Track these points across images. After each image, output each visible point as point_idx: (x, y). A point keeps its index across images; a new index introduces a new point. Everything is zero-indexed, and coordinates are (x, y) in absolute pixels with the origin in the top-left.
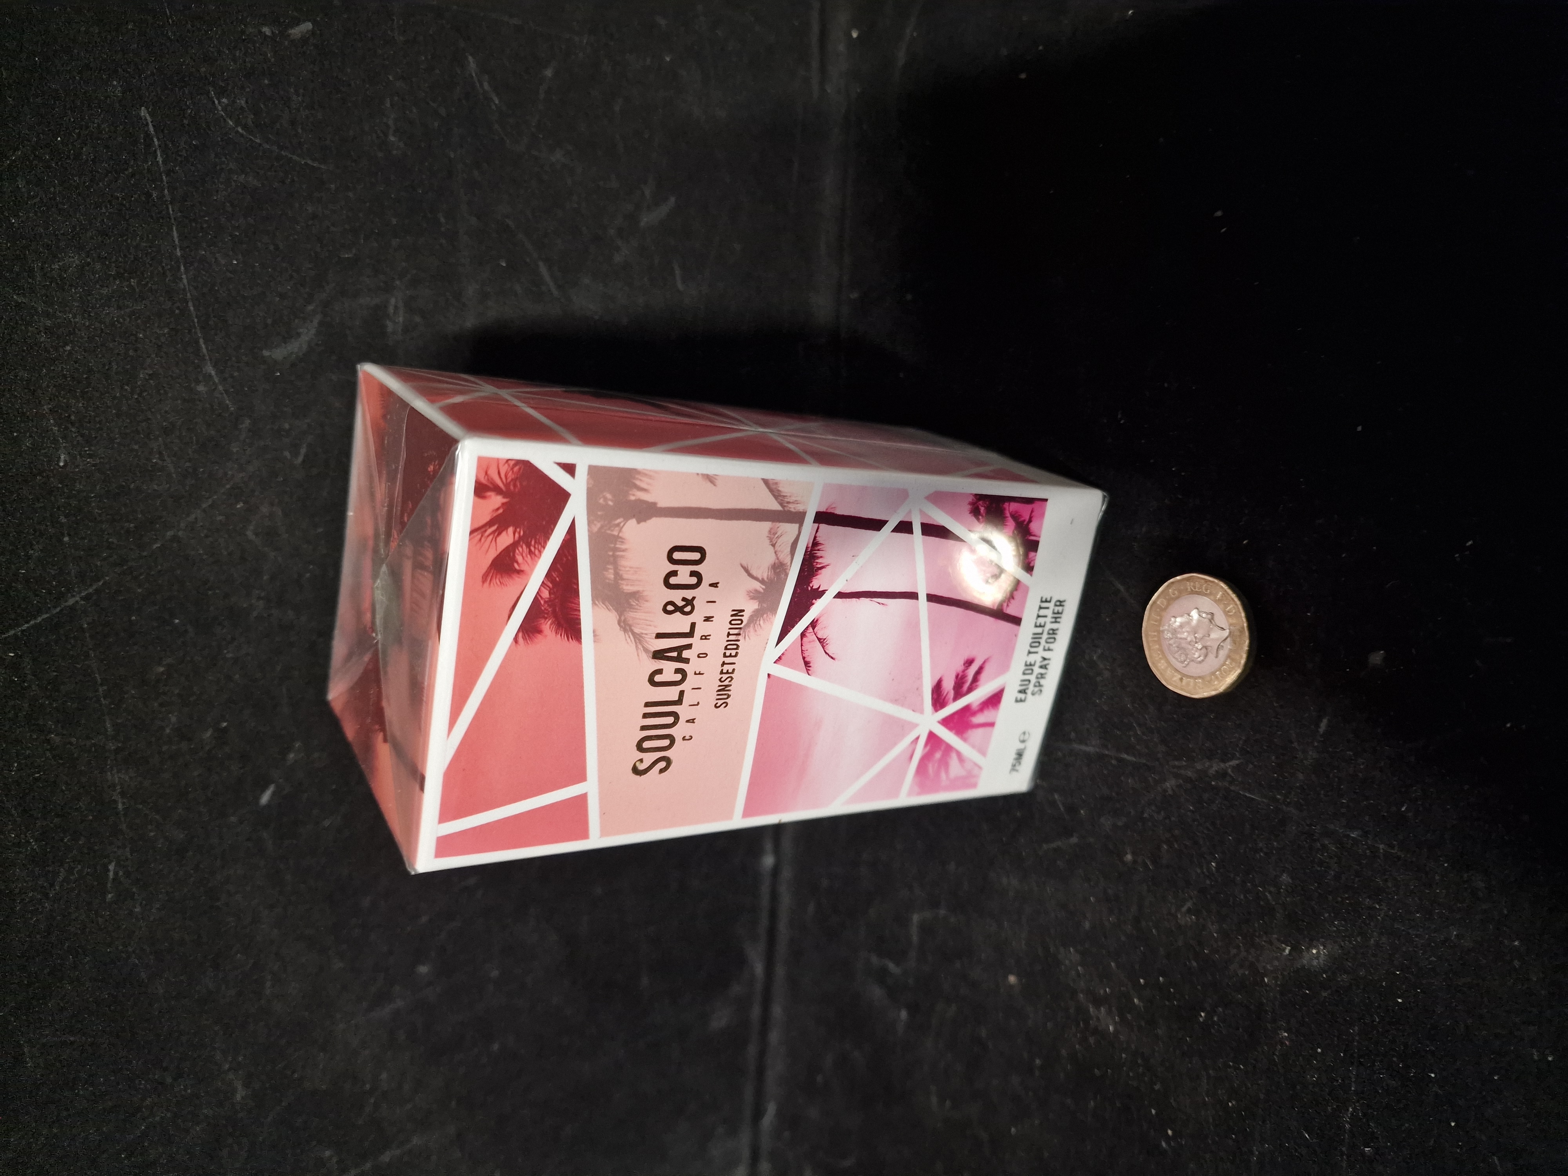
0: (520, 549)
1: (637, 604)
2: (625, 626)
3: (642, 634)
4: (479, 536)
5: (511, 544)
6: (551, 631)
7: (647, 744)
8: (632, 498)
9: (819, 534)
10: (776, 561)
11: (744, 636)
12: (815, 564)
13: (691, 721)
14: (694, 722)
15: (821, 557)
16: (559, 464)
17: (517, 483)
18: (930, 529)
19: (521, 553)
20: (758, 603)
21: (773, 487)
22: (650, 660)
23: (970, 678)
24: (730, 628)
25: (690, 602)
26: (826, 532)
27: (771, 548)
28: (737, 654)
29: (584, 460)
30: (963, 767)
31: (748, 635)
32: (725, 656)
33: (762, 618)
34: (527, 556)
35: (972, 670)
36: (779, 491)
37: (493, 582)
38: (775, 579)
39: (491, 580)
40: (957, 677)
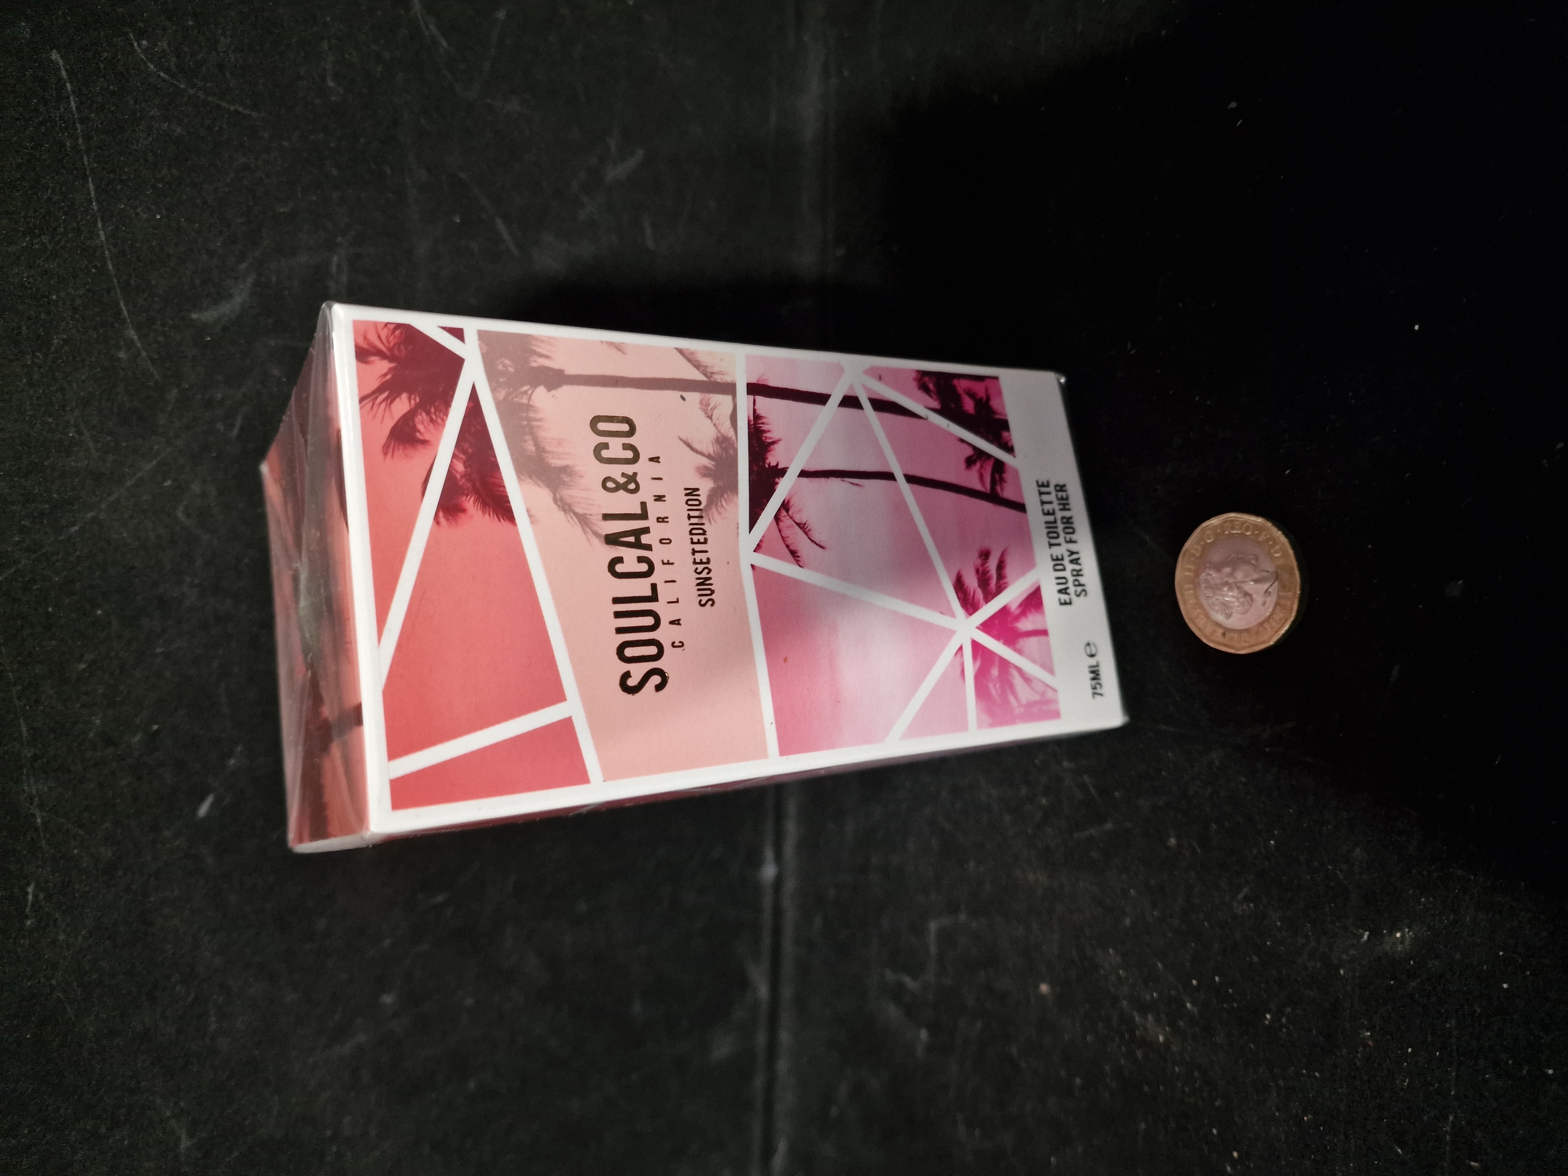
0: (419, 416)
1: (571, 481)
2: (565, 507)
3: (586, 514)
4: (370, 404)
5: (409, 412)
6: (477, 509)
7: (629, 652)
8: (534, 365)
9: (757, 407)
10: (719, 435)
11: (708, 519)
12: (764, 438)
13: (676, 622)
14: (679, 624)
15: (769, 431)
16: (444, 328)
17: (402, 348)
18: (881, 405)
19: (421, 422)
20: (712, 481)
21: (691, 357)
22: (604, 545)
23: (993, 572)
24: (689, 510)
25: (633, 478)
26: (765, 404)
27: (710, 421)
28: (706, 540)
29: (472, 325)
30: (1032, 689)
31: (712, 518)
32: (693, 543)
33: (722, 499)
34: (429, 425)
35: (992, 565)
36: (697, 360)
37: (396, 454)
38: (724, 454)
39: (393, 452)
40: (977, 571)
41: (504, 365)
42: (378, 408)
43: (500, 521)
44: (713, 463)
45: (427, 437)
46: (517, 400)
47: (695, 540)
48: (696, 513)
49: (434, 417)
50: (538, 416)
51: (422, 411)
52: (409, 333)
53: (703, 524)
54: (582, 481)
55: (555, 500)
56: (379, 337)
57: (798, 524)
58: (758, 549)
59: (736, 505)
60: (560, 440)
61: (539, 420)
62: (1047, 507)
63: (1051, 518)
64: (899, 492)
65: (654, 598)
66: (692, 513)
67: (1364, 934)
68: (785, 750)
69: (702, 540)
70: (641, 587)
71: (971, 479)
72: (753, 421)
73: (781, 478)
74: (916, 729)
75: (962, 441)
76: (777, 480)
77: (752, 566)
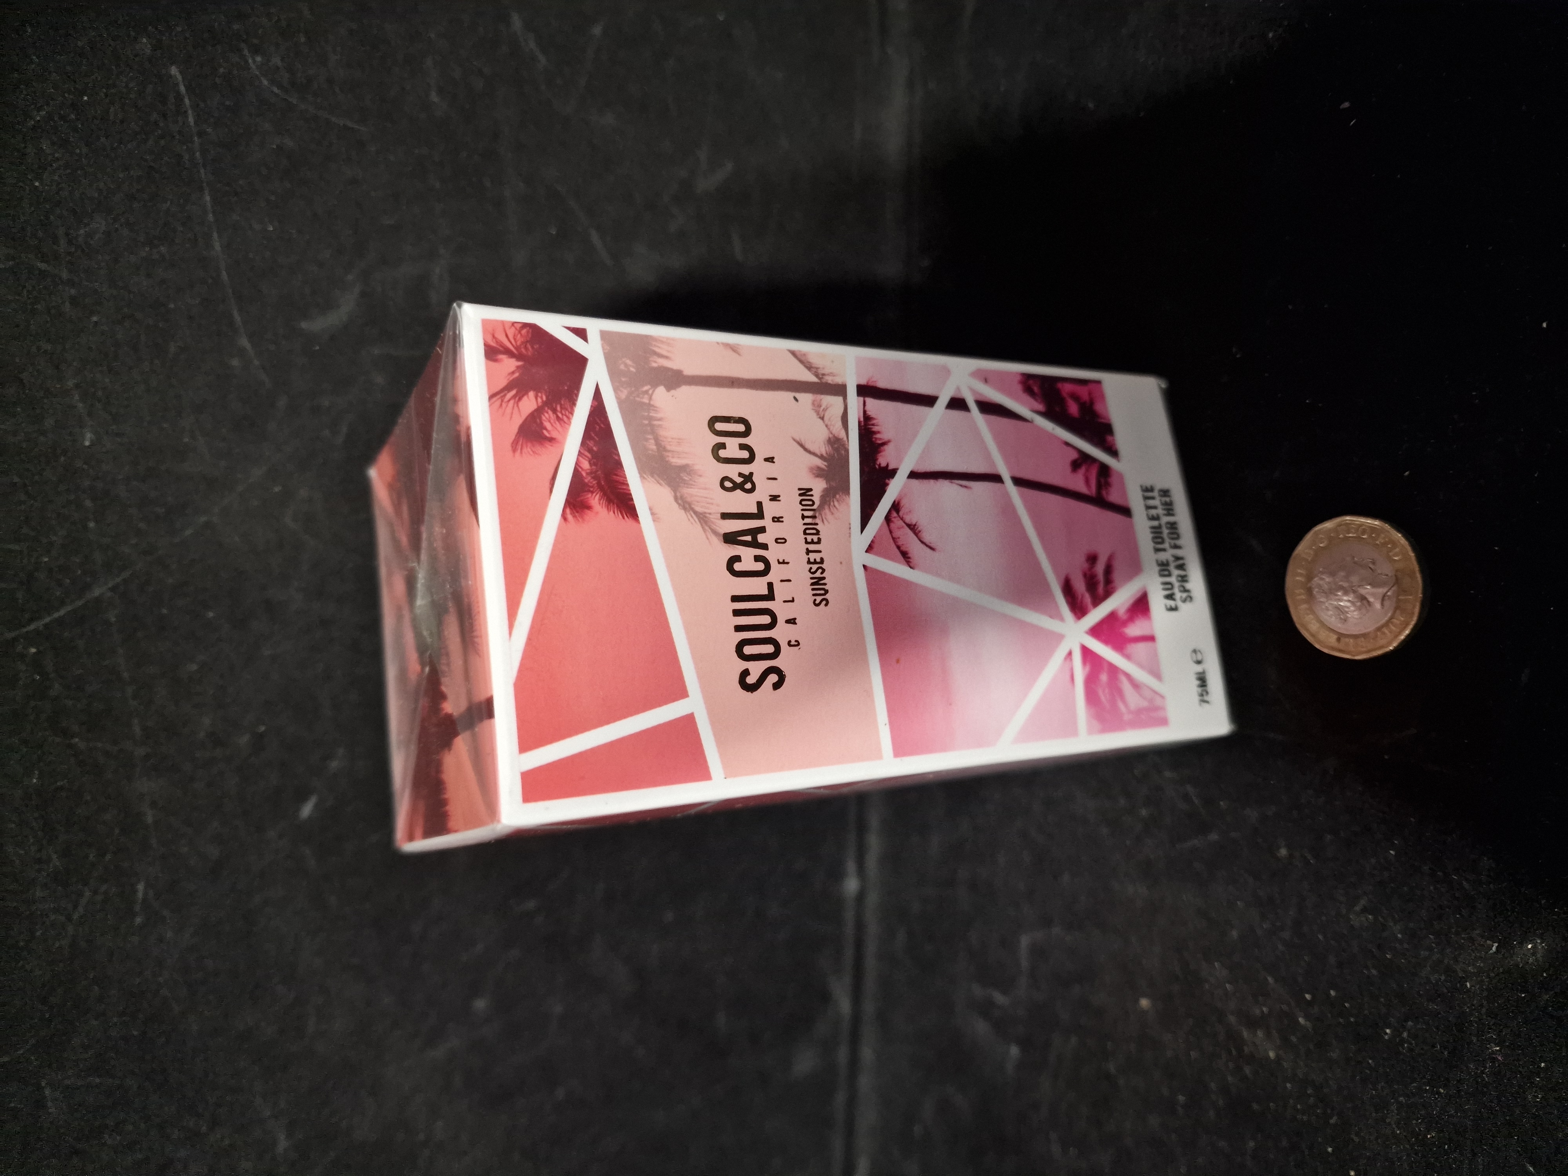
0: (546, 414)
1: (690, 479)
2: (685, 505)
3: (705, 513)
4: (498, 402)
5: (536, 410)
6: (602, 507)
7: (748, 650)
8: (654, 365)
9: (867, 408)
10: (831, 436)
11: (821, 520)
12: (874, 439)
13: (792, 621)
14: (795, 623)
15: (879, 432)
16: (568, 328)
17: (529, 346)
18: (988, 408)
19: (548, 419)
20: (825, 481)
21: (803, 359)
22: (723, 543)
23: (1101, 576)
24: (802, 510)
25: (749, 478)
26: (875, 406)
27: (821, 421)
28: (819, 540)
29: (594, 326)
30: (1141, 695)
31: (826, 519)
32: (807, 542)
33: (834, 499)
34: (555, 423)
35: (1100, 568)
36: (810, 363)
37: (525, 450)
38: (836, 455)
39: (521, 449)
40: (1085, 575)
41: (626, 365)
42: (507, 406)
43: (624, 518)
44: (826, 463)
45: (554, 434)
46: (638, 399)
47: (809, 540)
48: (810, 513)
49: (560, 415)
50: (659, 415)
51: (548, 408)
52: (536, 331)
53: (817, 524)
54: (701, 480)
55: (676, 499)
56: (507, 336)
57: (909, 526)
58: (870, 549)
59: (848, 505)
60: (679, 439)
61: (660, 420)
62: (1153, 512)
63: (1156, 523)
64: (1007, 496)
65: (770, 596)
66: (806, 513)
67: (1493, 946)
68: (900, 750)
69: (816, 540)
70: (758, 586)
71: (1077, 483)
72: (863, 423)
73: (890, 479)
74: (1026, 735)
75: (1067, 444)
76: (887, 481)
77: (864, 566)
